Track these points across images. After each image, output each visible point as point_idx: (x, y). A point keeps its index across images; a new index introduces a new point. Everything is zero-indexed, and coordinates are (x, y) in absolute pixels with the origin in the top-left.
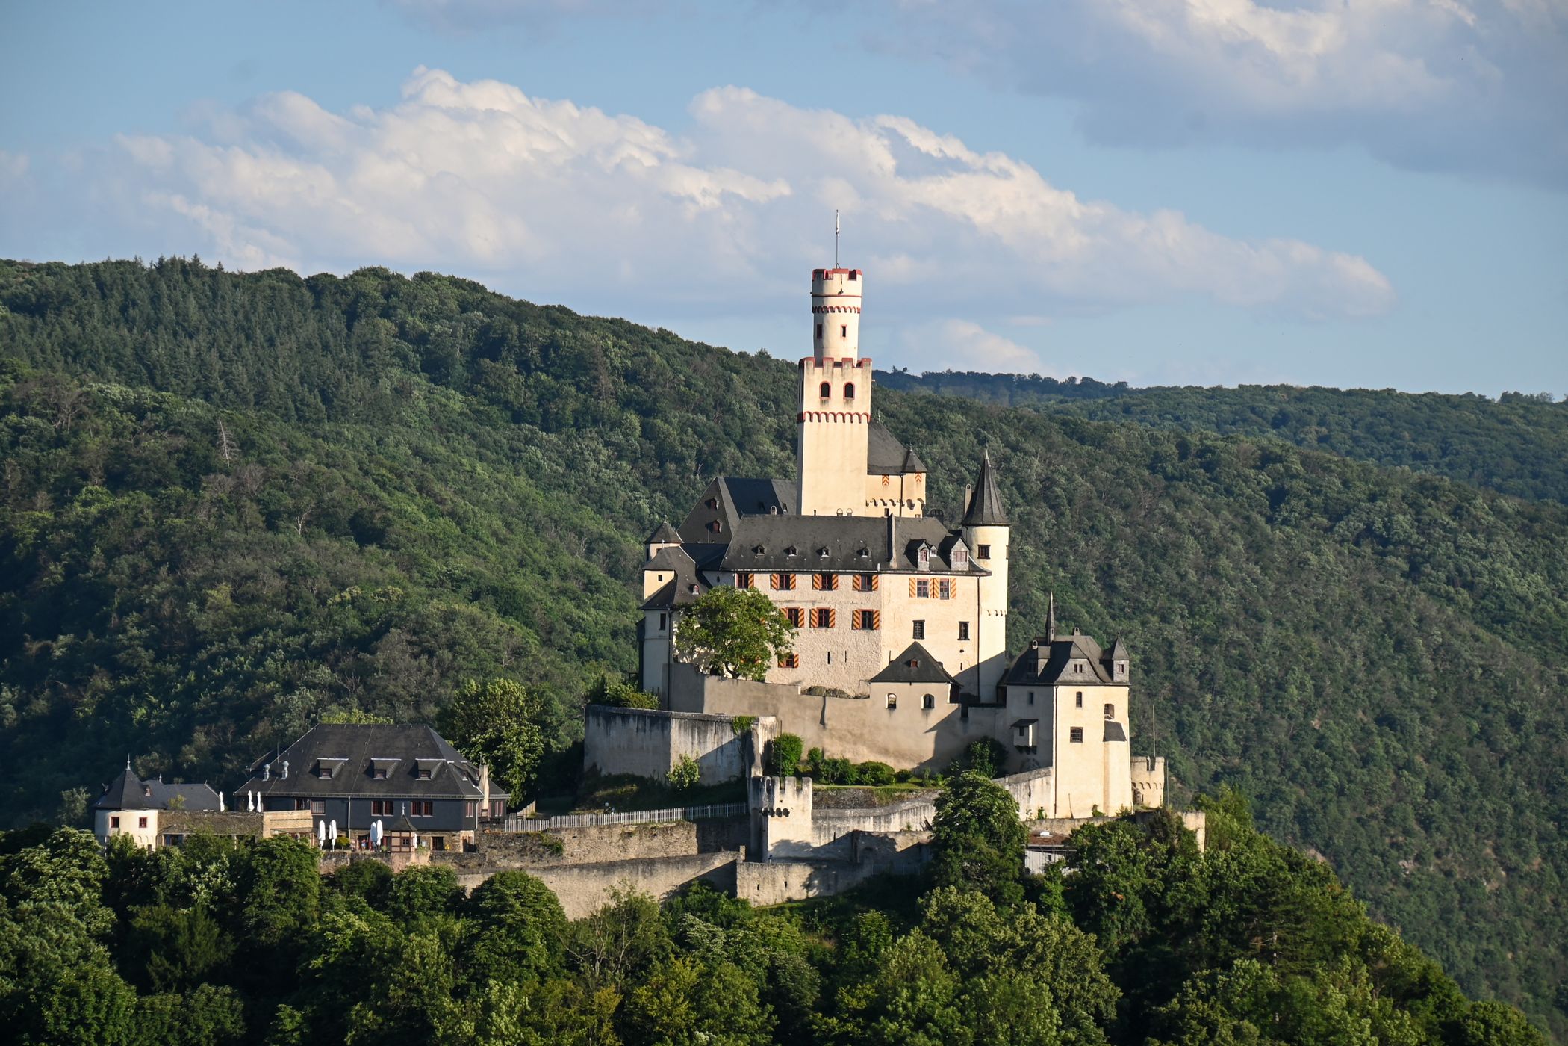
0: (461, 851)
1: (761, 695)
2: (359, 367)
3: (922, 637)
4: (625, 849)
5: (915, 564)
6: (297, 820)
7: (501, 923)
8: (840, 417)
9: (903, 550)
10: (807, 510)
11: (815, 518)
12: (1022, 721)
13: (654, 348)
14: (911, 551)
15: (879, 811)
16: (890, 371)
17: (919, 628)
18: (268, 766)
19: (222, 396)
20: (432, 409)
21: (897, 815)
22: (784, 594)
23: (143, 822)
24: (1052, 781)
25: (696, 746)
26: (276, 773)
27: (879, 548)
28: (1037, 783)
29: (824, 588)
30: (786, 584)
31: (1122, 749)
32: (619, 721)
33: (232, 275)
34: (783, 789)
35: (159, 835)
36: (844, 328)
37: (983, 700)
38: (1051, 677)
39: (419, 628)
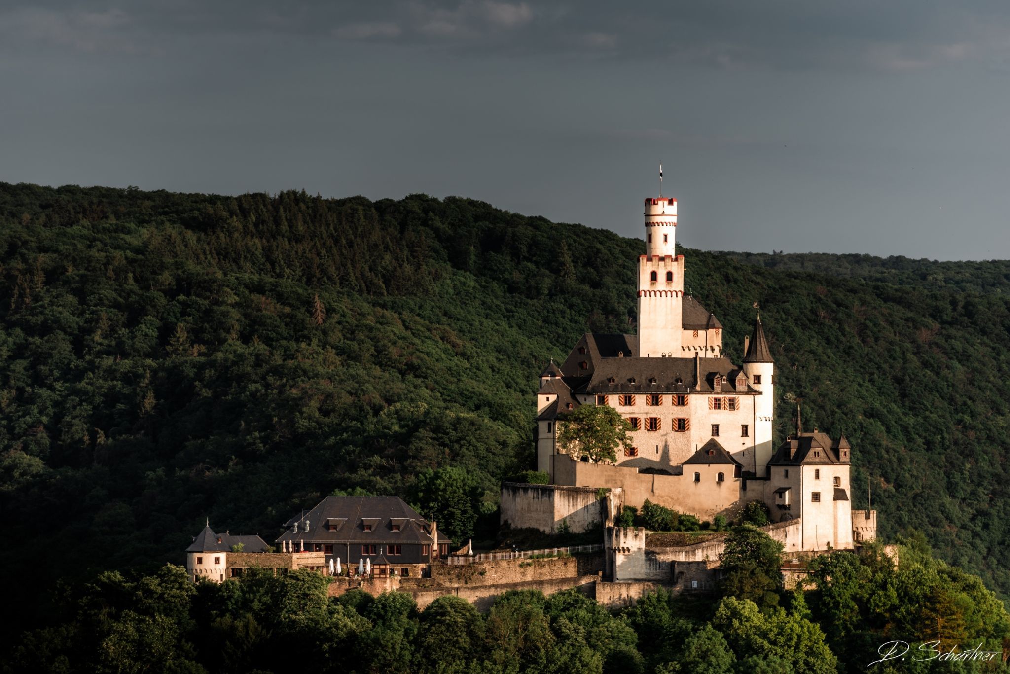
0: (420, 577)
1: (614, 474)
2: (408, 259)
3: (718, 435)
4: (524, 574)
5: (713, 388)
6: (315, 558)
7: (442, 622)
8: (664, 294)
9: (704, 379)
10: (643, 354)
11: (648, 360)
12: (781, 488)
13: (601, 243)
14: (710, 379)
15: (688, 548)
16: (771, 253)
17: (716, 430)
18: (296, 524)
19: (319, 279)
20: (455, 285)
21: (700, 551)
22: (628, 409)
23: (217, 560)
24: (800, 527)
25: (571, 507)
26: (301, 528)
27: (689, 379)
28: (791, 529)
29: (653, 404)
30: (628, 402)
31: (845, 507)
32: (521, 492)
33: (327, 201)
34: (626, 535)
35: (227, 568)
36: (666, 236)
37: (758, 475)
38: (799, 460)
39: (438, 429)
